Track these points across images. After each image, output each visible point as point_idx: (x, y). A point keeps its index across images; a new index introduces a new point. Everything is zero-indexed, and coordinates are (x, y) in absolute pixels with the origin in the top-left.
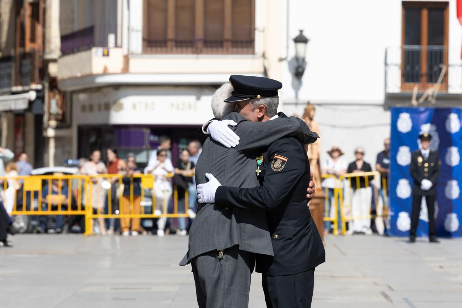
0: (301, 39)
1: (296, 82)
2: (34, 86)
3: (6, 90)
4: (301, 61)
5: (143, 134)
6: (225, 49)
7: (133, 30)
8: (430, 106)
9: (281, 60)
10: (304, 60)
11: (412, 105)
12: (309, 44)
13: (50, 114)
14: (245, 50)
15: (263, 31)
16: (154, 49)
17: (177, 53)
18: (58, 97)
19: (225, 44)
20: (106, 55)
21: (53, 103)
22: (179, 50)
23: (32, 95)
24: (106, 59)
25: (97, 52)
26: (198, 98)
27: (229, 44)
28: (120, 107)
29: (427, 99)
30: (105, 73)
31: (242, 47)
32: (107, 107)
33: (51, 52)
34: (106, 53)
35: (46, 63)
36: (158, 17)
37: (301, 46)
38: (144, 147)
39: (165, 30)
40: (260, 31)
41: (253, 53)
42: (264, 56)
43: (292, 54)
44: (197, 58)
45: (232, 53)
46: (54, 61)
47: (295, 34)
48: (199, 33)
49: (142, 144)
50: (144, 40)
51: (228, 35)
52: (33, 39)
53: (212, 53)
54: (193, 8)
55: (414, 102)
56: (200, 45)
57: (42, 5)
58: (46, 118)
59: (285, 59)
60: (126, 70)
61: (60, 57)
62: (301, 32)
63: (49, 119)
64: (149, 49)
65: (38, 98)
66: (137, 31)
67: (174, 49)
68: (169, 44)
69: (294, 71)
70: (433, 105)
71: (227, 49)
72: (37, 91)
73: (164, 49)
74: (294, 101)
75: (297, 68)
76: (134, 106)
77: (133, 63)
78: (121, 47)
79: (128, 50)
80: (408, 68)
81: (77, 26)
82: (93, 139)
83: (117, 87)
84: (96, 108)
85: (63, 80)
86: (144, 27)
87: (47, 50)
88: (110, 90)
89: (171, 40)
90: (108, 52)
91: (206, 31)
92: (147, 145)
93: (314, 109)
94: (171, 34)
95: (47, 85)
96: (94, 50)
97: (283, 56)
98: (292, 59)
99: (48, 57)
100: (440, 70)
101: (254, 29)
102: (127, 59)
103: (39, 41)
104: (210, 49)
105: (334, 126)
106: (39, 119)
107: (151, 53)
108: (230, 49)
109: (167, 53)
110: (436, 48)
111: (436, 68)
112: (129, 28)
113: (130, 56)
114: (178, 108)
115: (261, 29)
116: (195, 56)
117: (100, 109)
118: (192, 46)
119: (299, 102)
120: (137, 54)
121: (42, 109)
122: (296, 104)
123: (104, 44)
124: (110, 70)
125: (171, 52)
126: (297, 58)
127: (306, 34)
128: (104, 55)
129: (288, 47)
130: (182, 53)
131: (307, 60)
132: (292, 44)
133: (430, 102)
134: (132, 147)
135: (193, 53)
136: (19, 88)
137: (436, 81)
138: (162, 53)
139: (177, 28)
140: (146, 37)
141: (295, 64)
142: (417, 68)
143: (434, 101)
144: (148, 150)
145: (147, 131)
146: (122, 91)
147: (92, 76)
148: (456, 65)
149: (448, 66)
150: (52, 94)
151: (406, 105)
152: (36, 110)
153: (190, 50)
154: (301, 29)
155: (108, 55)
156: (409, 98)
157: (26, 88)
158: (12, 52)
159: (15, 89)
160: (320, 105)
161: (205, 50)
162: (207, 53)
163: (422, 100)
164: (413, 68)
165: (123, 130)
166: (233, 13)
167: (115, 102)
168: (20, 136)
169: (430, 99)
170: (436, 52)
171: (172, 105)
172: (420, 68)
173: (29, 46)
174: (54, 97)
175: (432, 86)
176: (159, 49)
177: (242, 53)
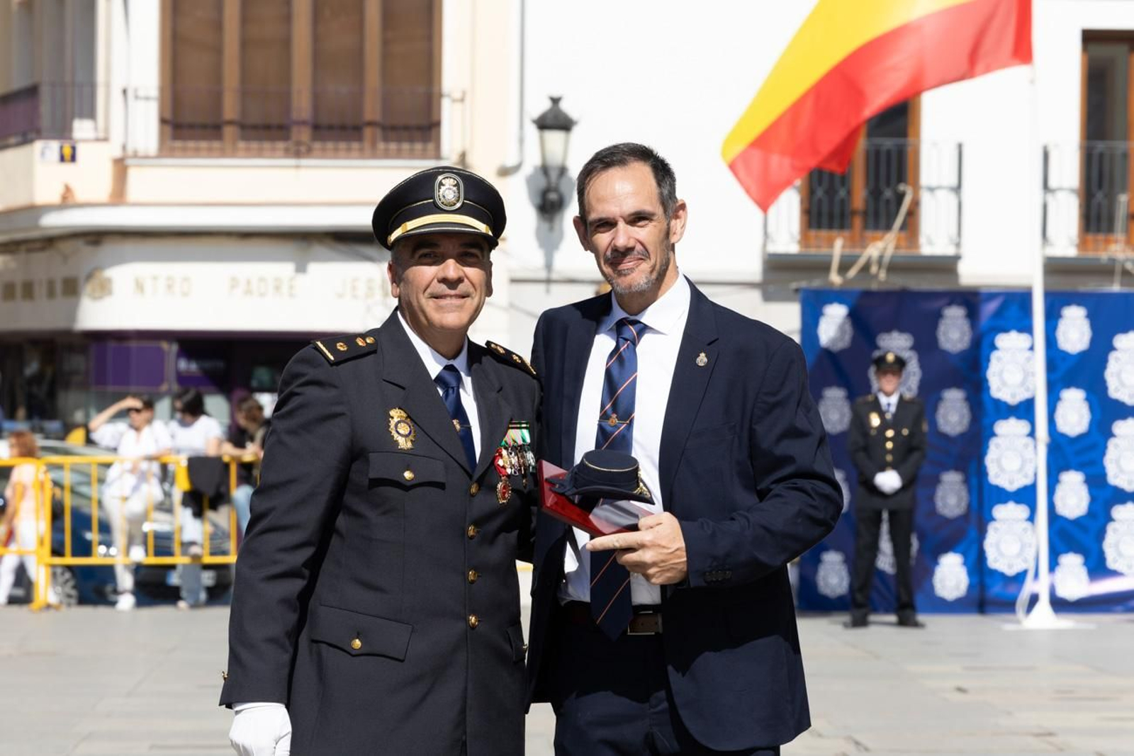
0: (555, 121)
1: (546, 226)
4: (554, 175)
5: (160, 353)
6: (367, 144)
7: (137, 97)
8: (874, 286)
9: (506, 172)
11: (832, 284)
12: (576, 131)
14: (418, 146)
15: (462, 100)
16: (191, 145)
17: (249, 154)
19: (368, 132)
20: (70, 157)
22: (254, 145)
24: (68, 167)
25: (44, 151)
26: (301, 269)
27: (379, 132)
28: (105, 289)
29: (866, 268)
30: (67, 201)
31: (411, 139)
32: (72, 288)
34: (67, 151)
36: (197, 64)
37: (554, 137)
38: (164, 387)
39: (217, 97)
40: (454, 101)
41: (437, 155)
42: (463, 161)
43: (532, 161)
44: (297, 167)
45: (387, 155)
47: (540, 106)
48: (302, 105)
49: (160, 380)
50: (163, 121)
51: (372, 110)
53: (336, 154)
54: (286, 43)
55: (835, 278)
56: (304, 134)
59: (516, 168)
60: (119, 196)
62: (555, 101)
64: (178, 144)
66: (147, 98)
67: (242, 144)
68: (229, 131)
69: (538, 201)
70: (880, 283)
71: (374, 145)
73: (216, 144)
74: (541, 273)
75: (544, 193)
76: (140, 287)
77: (138, 179)
78: (106, 139)
79: (124, 148)
80: (820, 193)
82: (32, 368)
83: (96, 237)
84: (41, 291)
86: (162, 90)
88: (79, 243)
89: (230, 123)
90: (74, 149)
91: (317, 97)
92: (170, 383)
94: (230, 109)
96: (38, 145)
97: (511, 162)
98: (536, 168)
100: (900, 197)
101: (440, 95)
102: (121, 167)
104: (329, 147)
107: (185, 153)
108: (381, 146)
109: (223, 154)
110: (888, 143)
111: (888, 194)
112: (125, 92)
113: (129, 162)
114: (248, 292)
115: (457, 95)
116: (292, 162)
117: (51, 293)
118: (286, 138)
119: (554, 276)
120: (147, 157)
122: (548, 281)
123: (62, 131)
124: (80, 195)
125: (233, 154)
126: (545, 169)
127: (565, 106)
128: (62, 159)
129: (521, 141)
130: (260, 154)
132: (532, 131)
133: (876, 276)
134: (133, 389)
135: (288, 153)
137: (888, 227)
138: (210, 153)
139: (244, 94)
140: (168, 116)
141: (542, 183)
142: (842, 193)
143: (883, 275)
145: (175, 348)
146: (108, 248)
147: (34, 211)
148: (939, 188)
149: (916, 187)
151: (816, 283)
153: (281, 145)
154: (555, 95)
155: (73, 158)
156: (822, 267)
161: (317, 145)
162: (324, 155)
163: (852, 273)
164: (831, 192)
165: (112, 345)
166: (386, 56)
167: (89, 277)
169: (874, 269)
170: (889, 153)
171: (234, 283)
172: (849, 193)
175: (881, 239)
176: (204, 144)
177: (410, 155)
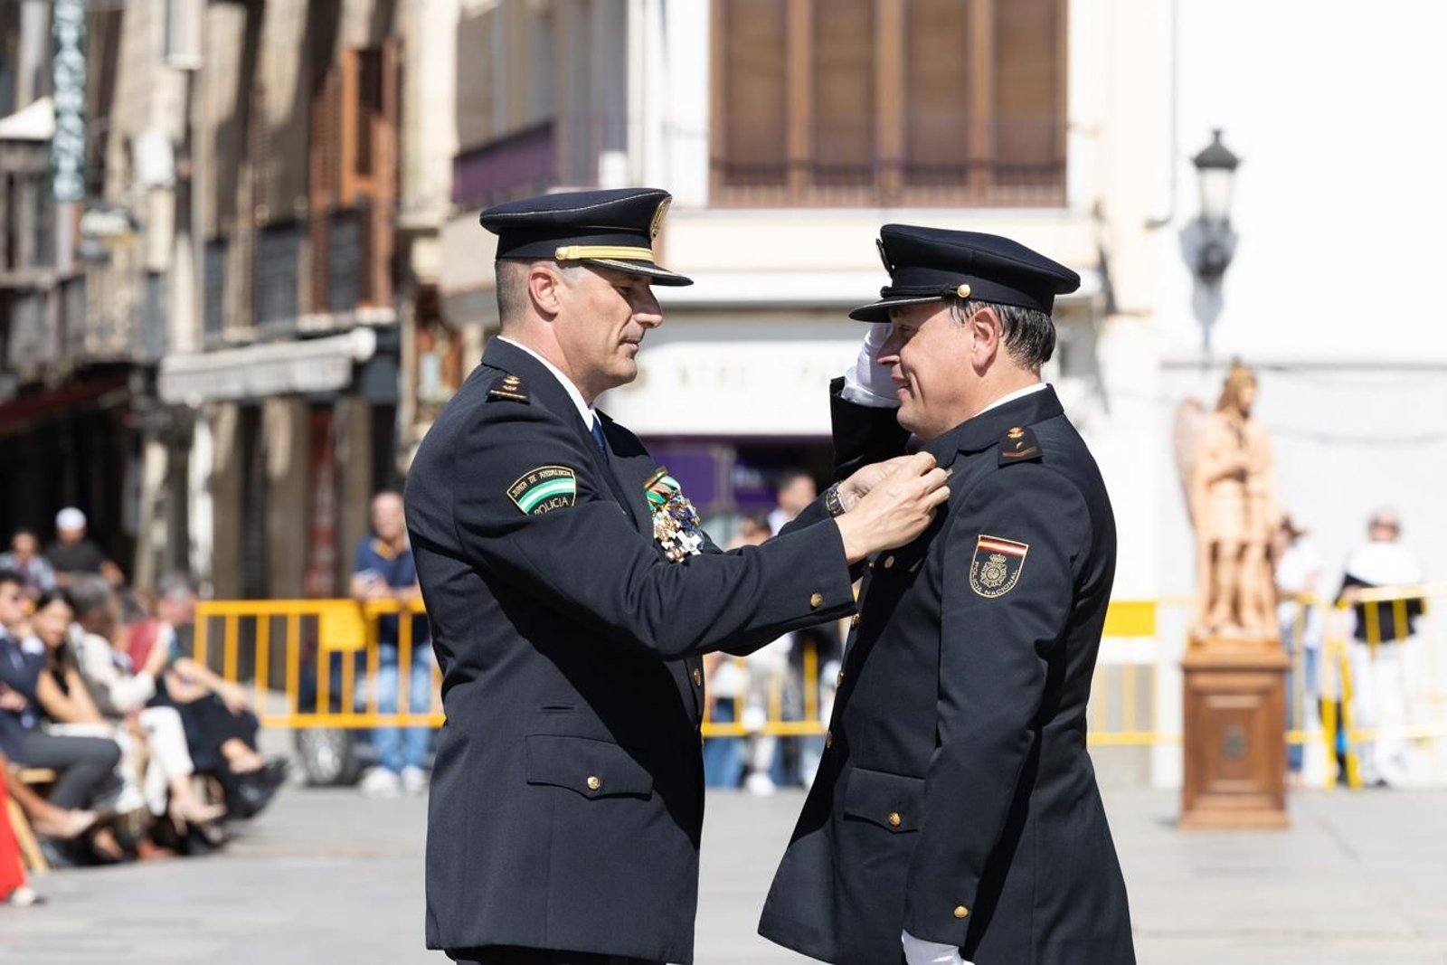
0: (1216, 159)
1: (1204, 293)
2: (368, 314)
3: (280, 324)
4: (1215, 228)
5: (711, 463)
6: (972, 190)
7: (679, 133)
9: (1153, 225)
10: (1225, 224)
12: (1242, 172)
13: (419, 403)
14: (1039, 193)
15: (1095, 132)
16: (747, 193)
17: (820, 204)
18: (443, 347)
19: (974, 175)
21: (431, 367)
22: (828, 194)
23: (363, 344)
27: (987, 175)
31: (1029, 184)
33: (422, 205)
35: (404, 241)
36: (757, 91)
37: (1216, 178)
38: (716, 505)
39: (781, 133)
40: (1085, 133)
41: (1063, 203)
42: (1097, 213)
43: (1187, 211)
45: (998, 204)
46: (431, 233)
47: (1199, 142)
48: (891, 141)
49: (710, 495)
50: (714, 164)
51: (981, 146)
52: (364, 166)
53: (932, 203)
54: (870, 64)
56: (893, 179)
57: (391, 58)
58: (406, 413)
59: (1166, 222)
61: (451, 219)
62: (1217, 134)
63: (417, 419)
64: (731, 193)
65: (380, 351)
66: (692, 135)
67: (812, 193)
68: (795, 176)
69: (1195, 260)
71: (981, 192)
72: (380, 330)
73: (779, 193)
74: (1195, 354)
75: (1205, 252)
76: (684, 377)
81: (503, 123)
85: (461, 296)
86: (713, 123)
87: (410, 198)
89: (801, 165)
91: (911, 135)
92: (724, 500)
93: (1253, 382)
94: (799, 145)
95: (409, 310)
97: (1159, 214)
98: (1192, 221)
99: (412, 219)
101: (1066, 129)
103: (384, 169)
104: (925, 193)
105: (1325, 439)
106: (384, 417)
107: (739, 204)
108: (991, 192)
109: (788, 203)
112: (665, 128)
114: (823, 381)
115: (1089, 126)
116: (877, 212)
118: (868, 184)
119: (1213, 359)
120: (691, 209)
121: (394, 386)
122: (1206, 366)
125: (800, 202)
126: (1203, 222)
127: (1232, 143)
129: (1174, 184)
130: (835, 204)
131: (1238, 224)
132: (1188, 171)
135: (873, 203)
136: (323, 321)
138: (772, 204)
139: (821, 125)
140: (720, 156)
141: (1198, 239)
144: (727, 515)
150: (425, 340)
152: (374, 390)
153: (861, 194)
154: (1217, 124)
157: (344, 319)
158: (300, 207)
159: (309, 322)
160: (1277, 368)
161: (909, 195)
162: (917, 205)
166: (999, 81)
168: (325, 475)
171: (805, 371)
173: (351, 188)
174: (431, 348)
176: (763, 193)
177: (1030, 204)
